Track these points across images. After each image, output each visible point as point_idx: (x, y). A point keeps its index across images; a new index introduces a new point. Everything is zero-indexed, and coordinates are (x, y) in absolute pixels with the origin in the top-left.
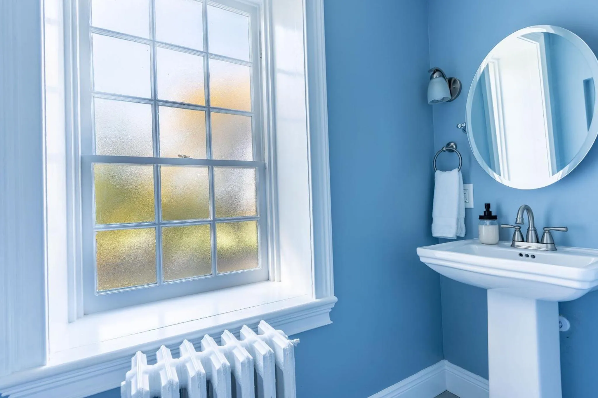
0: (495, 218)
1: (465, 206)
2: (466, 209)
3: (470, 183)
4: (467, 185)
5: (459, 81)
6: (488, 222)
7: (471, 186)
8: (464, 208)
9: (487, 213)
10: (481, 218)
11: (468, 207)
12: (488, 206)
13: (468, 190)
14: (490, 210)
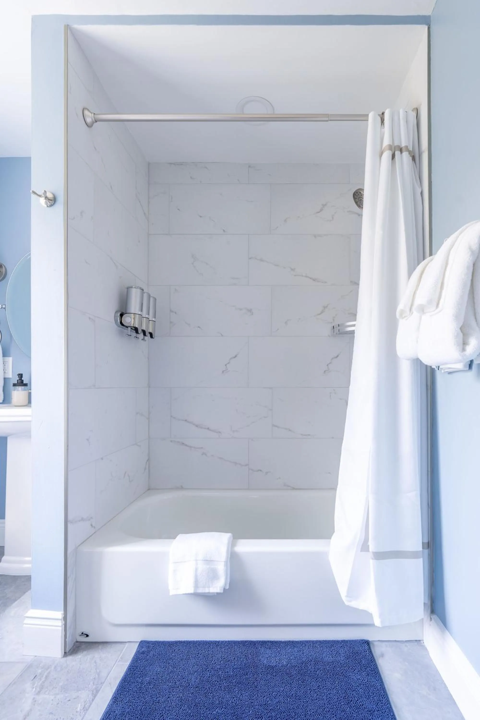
0: (26, 385)
1: (4, 376)
2: (5, 379)
3: (9, 356)
4: (7, 359)
5: (5, 266)
6: (20, 388)
7: (10, 360)
8: (3, 377)
9: (20, 381)
10: (14, 385)
11: (7, 377)
12: (21, 376)
13: (7, 362)
14: (23, 379)
